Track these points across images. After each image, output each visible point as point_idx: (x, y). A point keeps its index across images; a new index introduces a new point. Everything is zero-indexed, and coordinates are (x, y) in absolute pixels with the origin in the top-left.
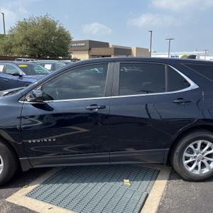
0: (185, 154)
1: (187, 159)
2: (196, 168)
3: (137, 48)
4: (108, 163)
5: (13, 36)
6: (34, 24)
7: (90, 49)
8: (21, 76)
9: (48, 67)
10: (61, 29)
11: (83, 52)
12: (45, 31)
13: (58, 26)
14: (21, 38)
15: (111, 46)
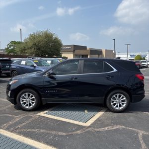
0: (112, 100)
1: (113, 102)
2: (117, 106)
3: (106, 50)
4: (78, 102)
5: (26, 43)
6: (39, 36)
7: (74, 51)
8: (35, 67)
9: (49, 62)
10: (56, 39)
11: (69, 52)
12: (46, 40)
13: (54, 37)
14: (32, 44)
15: (88, 49)
